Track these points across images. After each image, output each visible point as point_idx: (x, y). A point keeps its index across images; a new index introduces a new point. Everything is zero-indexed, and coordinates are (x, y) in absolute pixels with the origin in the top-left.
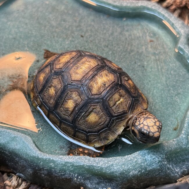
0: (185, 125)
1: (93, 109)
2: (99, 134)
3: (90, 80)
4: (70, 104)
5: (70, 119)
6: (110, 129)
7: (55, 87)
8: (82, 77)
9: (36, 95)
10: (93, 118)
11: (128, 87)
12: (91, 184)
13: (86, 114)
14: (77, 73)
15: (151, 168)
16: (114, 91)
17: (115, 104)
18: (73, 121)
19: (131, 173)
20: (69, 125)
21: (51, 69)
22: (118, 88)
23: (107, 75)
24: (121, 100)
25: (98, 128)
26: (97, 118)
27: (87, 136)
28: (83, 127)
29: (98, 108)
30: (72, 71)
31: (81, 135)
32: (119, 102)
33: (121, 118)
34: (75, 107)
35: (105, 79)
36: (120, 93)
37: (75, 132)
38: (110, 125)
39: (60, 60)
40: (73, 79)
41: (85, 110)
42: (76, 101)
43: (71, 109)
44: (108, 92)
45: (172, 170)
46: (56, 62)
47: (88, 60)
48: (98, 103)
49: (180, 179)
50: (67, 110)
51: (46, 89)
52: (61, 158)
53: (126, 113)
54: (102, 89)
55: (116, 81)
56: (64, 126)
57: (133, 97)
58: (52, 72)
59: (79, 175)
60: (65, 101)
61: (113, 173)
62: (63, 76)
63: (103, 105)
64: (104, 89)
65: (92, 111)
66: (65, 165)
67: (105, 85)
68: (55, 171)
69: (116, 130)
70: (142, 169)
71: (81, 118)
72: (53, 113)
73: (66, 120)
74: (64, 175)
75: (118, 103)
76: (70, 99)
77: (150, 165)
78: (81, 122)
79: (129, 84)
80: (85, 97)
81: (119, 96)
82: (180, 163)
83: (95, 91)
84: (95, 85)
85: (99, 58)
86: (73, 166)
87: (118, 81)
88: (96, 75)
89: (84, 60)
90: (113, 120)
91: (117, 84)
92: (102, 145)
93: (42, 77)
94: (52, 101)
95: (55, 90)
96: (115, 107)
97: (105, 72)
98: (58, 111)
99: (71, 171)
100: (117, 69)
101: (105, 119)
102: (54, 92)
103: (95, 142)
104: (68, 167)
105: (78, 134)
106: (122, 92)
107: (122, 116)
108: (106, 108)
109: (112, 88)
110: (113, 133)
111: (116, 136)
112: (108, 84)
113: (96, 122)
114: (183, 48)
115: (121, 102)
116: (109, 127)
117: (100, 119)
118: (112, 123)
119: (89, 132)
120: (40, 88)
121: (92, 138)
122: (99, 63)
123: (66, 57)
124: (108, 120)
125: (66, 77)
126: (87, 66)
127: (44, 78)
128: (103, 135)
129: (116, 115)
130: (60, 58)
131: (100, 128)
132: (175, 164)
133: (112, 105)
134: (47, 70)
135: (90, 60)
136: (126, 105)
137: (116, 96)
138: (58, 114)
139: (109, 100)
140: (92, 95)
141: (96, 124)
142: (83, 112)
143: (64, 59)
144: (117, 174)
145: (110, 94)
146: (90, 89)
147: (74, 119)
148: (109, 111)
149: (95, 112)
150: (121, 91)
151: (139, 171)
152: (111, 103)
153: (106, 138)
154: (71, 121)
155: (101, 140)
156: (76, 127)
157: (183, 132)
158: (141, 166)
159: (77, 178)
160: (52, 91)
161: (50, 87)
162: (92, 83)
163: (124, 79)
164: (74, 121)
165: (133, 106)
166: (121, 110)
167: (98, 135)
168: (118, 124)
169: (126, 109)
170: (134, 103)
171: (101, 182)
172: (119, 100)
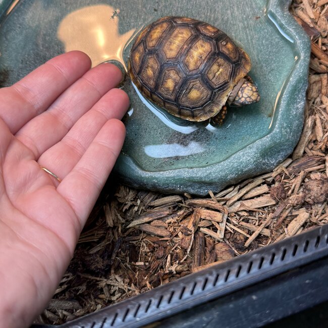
0: (279, 117)
1: (193, 85)
2: (204, 108)
3: (185, 55)
4: (170, 84)
5: (172, 98)
6: (213, 102)
7: (152, 67)
8: (176, 53)
9: (136, 76)
10: (194, 94)
11: (227, 52)
12: (193, 189)
13: (187, 92)
14: (171, 50)
15: (247, 169)
16: (212, 62)
17: (215, 76)
18: (175, 100)
19: (229, 177)
20: (173, 104)
21: (144, 47)
22: (215, 58)
23: (202, 46)
24: (221, 70)
25: (201, 102)
26: (199, 93)
27: (192, 112)
28: (187, 104)
29: (198, 83)
30: (165, 48)
31: (186, 112)
32: (219, 73)
33: (223, 88)
34: (175, 86)
35: (200, 50)
36: (218, 63)
37: (180, 110)
38: (213, 97)
39: (151, 36)
40: (168, 57)
41: (186, 88)
42: (174, 80)
43: (172, 89)
44: (206, 65)
45: (268, 164)
46: (148, 39)
47: (180, 31)
48: (197, 78)
49: (276, 169)
50: (168, 89)
51: (143, 70)
52: (162, 174)
53: (228, 82)
54: (199, 63)
55: (213, 50)
56: (168, 105)
57: (233, 63)
58: (145, 51)
59: (181, 185)
60: (164, 82)
61: (212, 180)
62: (157, 55)
63: (202, 79)
64: (201, 62)
65: (192, 88)
66: (167, 180)
67: (201, 57)
68: (159, 186)
69: (219, 101)
70: (239, 171)
71: (183, 96)
72: (155, 94)
73: (169, 99)
74: (167, 187)
75: (217, 74)
76: (169, 78)
77: (245, 167)
78: (183, 99)
79: (228, 49)
80: (183, 75)
81: (218, 67)
82: (275, 154)
83: (192, 67)
84: (191, 60)
85: (192, 26)
86: (174, 179)
87: (215, 49)
88: (191, 48)
89: (176, 32)
90: (215, 93)
91: (214, 54)
92: (208, 118)
93: (137, 57)
94: (152, 82)
95: (153, 71)
96: (214, 79)
97: (199, 43)
98: (160, 91)
99: (173, 184)
100: (213, 35)
101: (206, 93)
102: (152, 73)
103: (201, 116)
104: (170, 181)
105: (183, 111)
106: (221, 60)
107: (224, 87)
108: (206, 82)
109: (209, 59)
110: (217, 104)
111: (220, 107)
112: (205, 56)
113: (198, 98)
114: (275, 13)
115: (221, 72)
116: (212, 99)
117: (201, 94)
118: (215, 95)
119: (193, 108)
120: (137, 69)
121: (197, 112)
122: (193, 32)
123: (158, 31)
124: (210, 93)
125: (160, 56)
126: (180, 39)
127: (140, 59)
128: (208, 109)
129: (217, 87)
130: (152, 33)
131: (204, 103)
132: (270, 157)
133: (211, 78)
134: (141, 48)
135: (182, 31)
136: (227, 75)
137: (215, 67)
138: (160, 94)
139: (208, 73)
140: (190, 71)
141: (199, 99)
142: (184, 90)
143: (155, 34)
144: (216, 180)
145: (208, 67)
146: (187, 66)
147: (176, 98)
148: (210, 85)
149: (196, 88)
150: (219, 61)
151: (236, 174)
152: (211, 76)
153: (211, 111)
154: (173, 100)
155: (206, 113)
156: (180, 105)
157: (276, 126)
158: (238, 169)
159: (180, 187)
160: (150, 72)
161: (147, 68)
162: (187, 58)
163: (222, 44)
164: (177, 99)
165: (234, 72)
166: (221, 81)
167: (202, 109)
168: (220, 96)
169: (227, 79)
170: (235, 70)
171: (202, 186)
172: (218, 70)
